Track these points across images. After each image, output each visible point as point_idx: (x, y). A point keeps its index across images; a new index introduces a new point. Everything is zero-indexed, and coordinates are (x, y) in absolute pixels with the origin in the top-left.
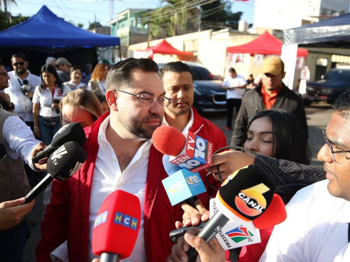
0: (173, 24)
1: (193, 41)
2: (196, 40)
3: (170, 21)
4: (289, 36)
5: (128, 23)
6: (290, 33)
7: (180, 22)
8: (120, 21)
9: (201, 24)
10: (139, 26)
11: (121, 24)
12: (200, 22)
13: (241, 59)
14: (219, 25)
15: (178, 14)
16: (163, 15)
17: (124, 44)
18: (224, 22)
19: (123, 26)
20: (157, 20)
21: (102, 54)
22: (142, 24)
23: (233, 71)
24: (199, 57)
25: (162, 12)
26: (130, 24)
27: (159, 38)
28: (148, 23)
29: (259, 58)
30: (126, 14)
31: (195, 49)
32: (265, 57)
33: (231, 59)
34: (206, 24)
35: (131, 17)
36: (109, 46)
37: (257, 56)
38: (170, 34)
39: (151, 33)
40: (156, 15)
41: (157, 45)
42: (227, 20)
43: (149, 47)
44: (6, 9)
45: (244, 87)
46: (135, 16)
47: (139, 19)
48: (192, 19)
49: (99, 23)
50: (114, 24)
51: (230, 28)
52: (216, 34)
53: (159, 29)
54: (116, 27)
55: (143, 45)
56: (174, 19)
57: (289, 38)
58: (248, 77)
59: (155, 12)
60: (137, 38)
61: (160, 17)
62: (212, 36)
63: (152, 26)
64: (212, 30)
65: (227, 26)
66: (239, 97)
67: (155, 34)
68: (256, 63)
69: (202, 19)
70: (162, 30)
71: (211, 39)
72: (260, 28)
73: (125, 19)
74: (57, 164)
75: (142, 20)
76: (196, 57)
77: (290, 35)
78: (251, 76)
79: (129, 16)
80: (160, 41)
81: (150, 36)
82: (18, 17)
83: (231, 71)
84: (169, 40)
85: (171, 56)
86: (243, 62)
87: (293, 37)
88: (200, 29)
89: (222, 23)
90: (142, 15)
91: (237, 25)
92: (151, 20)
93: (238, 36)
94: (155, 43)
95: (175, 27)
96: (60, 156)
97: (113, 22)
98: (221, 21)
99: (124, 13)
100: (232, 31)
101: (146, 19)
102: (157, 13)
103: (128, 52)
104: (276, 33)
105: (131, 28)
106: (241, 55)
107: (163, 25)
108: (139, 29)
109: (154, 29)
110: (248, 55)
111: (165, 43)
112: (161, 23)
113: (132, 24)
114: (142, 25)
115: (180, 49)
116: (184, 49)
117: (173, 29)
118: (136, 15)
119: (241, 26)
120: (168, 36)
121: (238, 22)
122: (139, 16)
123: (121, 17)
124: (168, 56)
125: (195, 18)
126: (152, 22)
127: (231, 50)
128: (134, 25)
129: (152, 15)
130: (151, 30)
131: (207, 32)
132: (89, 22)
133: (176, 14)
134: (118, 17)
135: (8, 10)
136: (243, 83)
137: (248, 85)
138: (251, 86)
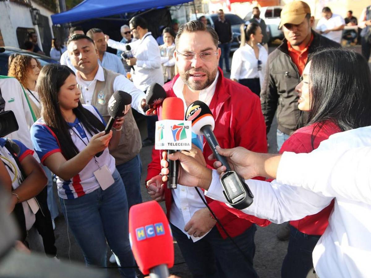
21: (175, 13)
23: (327, 11)
36: (183, 3)
74: (113, 110)
83: (325, 10)
85: (251, 3)
96: (113, 104)
103: (203, 6)
137: (346, 25)
138: (349, 26)
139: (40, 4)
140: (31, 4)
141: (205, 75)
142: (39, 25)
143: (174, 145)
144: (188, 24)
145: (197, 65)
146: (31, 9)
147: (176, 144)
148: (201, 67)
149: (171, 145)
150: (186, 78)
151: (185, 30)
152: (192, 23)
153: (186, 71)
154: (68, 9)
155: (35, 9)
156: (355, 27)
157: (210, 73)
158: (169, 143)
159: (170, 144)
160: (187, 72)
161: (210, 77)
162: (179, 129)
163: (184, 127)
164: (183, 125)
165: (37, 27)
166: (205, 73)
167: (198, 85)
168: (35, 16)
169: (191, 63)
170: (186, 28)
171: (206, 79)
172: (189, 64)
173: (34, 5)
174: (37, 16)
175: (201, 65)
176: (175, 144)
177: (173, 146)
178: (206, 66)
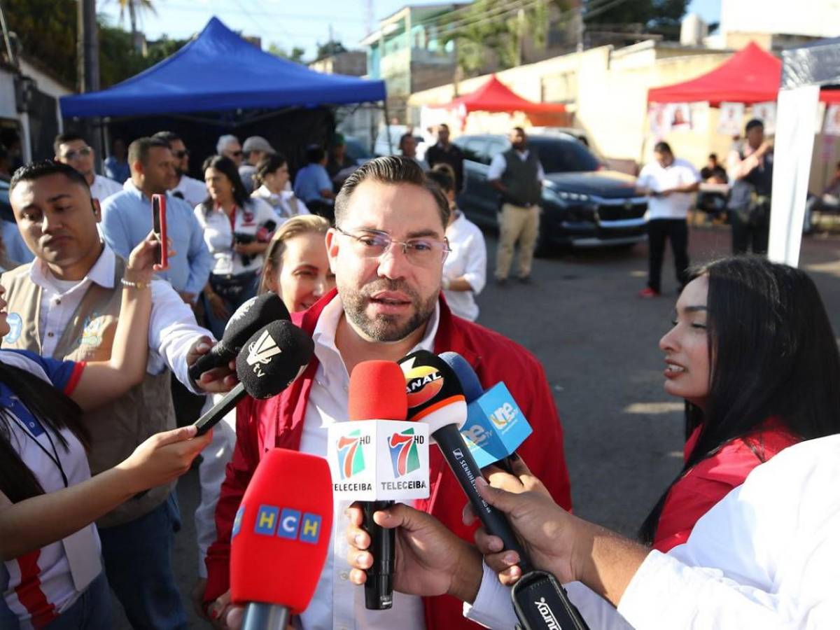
0: (515, 38)
1: (565, 75)
2: (573, 73)
3: (506, 30)
4: (797, 66)
5: (406, 40)
6: (799, 58)
7: (532, 31)
8: (388, 37)
9: (584, 34)
10: (434, 45)
11: (390, 44)
12: (581, 28)
13: (686, 117)
14: (632, 32)
15: (526, 12)
16: (490, 16)
17: (399, 91)
18: (645, 22)
19: (396, 47)
20: (477, 31)
22: (440, 40)
23: (664, 149)
24: (580, 117)
25: (488, 10)
26: (413, 44)
27: (481, 73)
28: (454, 37)
29: (731, 113)
30: (402, 21)
31: (570, 97)
32: (748, 109)
33: (659, 119)
34: (599, 30)
35: (413, 26)
36: (361, 102)
37: (726, 107)
38: (507, 62)
39: (462, 61)
40: (472, 18)
41: (477, 92)
42: (653, 18)
43: (457, 97)
44: (134, 25)
45: (694, 188)
46: (423, 24)
47: (433, 30)
48: (561, 20)
49: (339, 44)
50: (375, 46)
51: (659, 37)
52: (621, 57)
53: (480, 51)
54: (379, 51)
55: (444, 93)
56: (517, 24)
57: (796, 72)
58: (703, 162)
59: (469, 11)
60: (430, 74)
61: (484, 23)
62: (613, 62)
63: (464, 43)
64: (611, 46)
65: (652, 32)
66: (681, 214)
67: (472, 63)
68: (724, 126)
69: (587, 21)
70: (487, 53)
71: (609, 68)
72: (737, 33)
73: (400, 31)
74: (263, 374)
75: (440, 31)
76: (573, 115)
77: (800, 63)
78: (713, 157)
79: (408, 22)
80: (486, 79)
81: (460, 70)
82: (159, 42)
83: (659, 148)
84: (504, 77)
85: (512, 114)
86: (691, 124)
87: (806, 67)
88: (580, 45)
89: (639, 26)
90: (440, 19)
91: (678, 28)
92: (463, 30)
93: (677, 58)
94: (473, 86)
95: (519, 45)
96: (267, 358)
97: (372, 39)
98: (635, 20)
99: (398, 17)
100: (664, 45)
101: (450, 29)
102: (475, 11)
104: (780, 43)
105: (415, 51)
106: (685, 108)
107: (491, 39)
108: (433, 54)
109: (468, 51)
110: (704, 106)
111: (496, 86)
112: (486, 36)
113: (417, 42)
114: (439, 44)
115: (533, 97)
116: (543, 95)
117: (515, 48)
118: (426, 19)
119: (688, 31)
120: (504, 66)
121: (679, 20)
122: (432, 22)
123: (391, 27)
124: (503, 117)
125: (569, 18)
126: (464, 36)
127: (659, 96)
128: (422, 44)
129: (461, 19)
130: (461, 53)
131: (600, 53)
132: (318, 44)
133: (521, 14)
134: (382, 29)
135: (139, 28)
136: (690, 179)
137: (705, 182)
138: (711, 185)
139: (41, 69)
140: (18, 65)
141: (409, 303)
142: (32, 114)
143: (394, 488)
144: (382, 162)
145: (393, 270)
146: (16, 76)
147: (398, 483)
148: (402, 279)
149: (388, 488)
150: (357, 305)
151: (371, 174)
152: (393, 159)
153: (361, 285)
154: (104, 85)
155: (27, 79)
156: (723, 188)
157: (421, 299)
158: (383, 484)
159: (386, 485)
160: (363, 291)
161: (421, 309)
162: (405, 443)
163: (413, 439)
164: (413, 433)
165: (25, 119)
166: (410, 298)
167: (389, 327)
168: (25, 94)
169: (378, 265)
170: (376, 169)
171: (408, 313)
172: (373, 268)
173: (26, 70)
174: (29, 95)
175: (404, 274)
176: (396, 486)
177: (393, 491)
178: (415, 278)
